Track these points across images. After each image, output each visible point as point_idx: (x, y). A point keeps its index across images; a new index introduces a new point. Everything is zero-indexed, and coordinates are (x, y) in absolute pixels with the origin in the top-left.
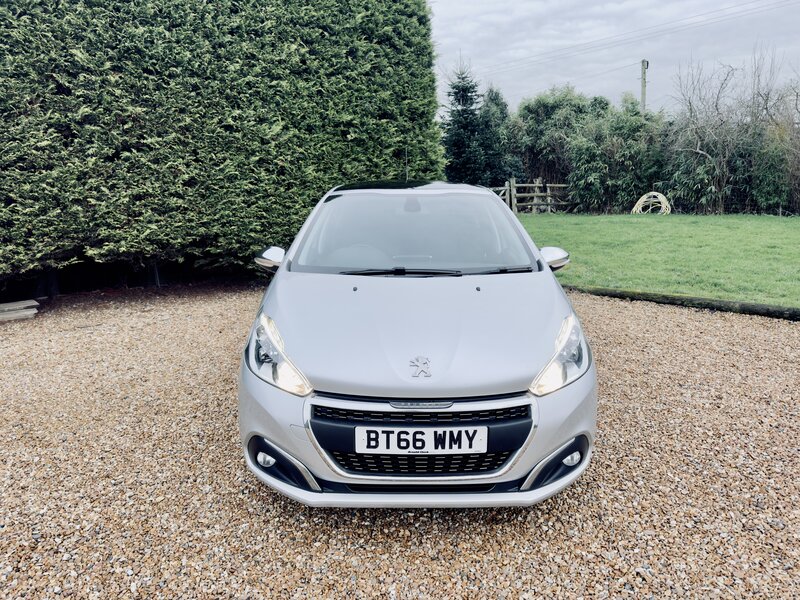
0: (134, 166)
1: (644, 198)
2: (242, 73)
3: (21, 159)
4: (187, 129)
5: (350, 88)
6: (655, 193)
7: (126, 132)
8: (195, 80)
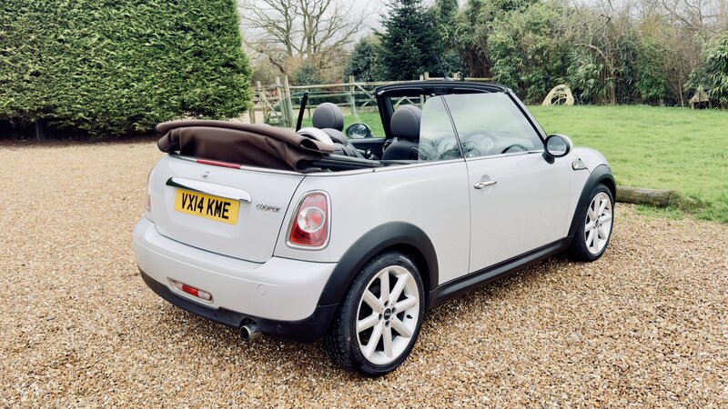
1: (554, 91)
6: (562, 86)
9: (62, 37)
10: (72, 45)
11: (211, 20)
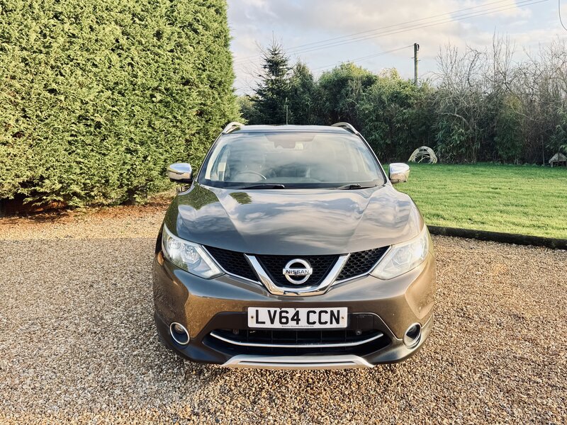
1: (417, 151)
5: (157, 62)
6: (425, 148)
9: (54, 86)
10: (66, 98)
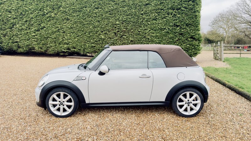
0: (124, 38)
2: (142, 21)
3: (109, 37)
4: (132, 32)
7: (123, 33)
8: (134, 24)
11: (187, 22)
